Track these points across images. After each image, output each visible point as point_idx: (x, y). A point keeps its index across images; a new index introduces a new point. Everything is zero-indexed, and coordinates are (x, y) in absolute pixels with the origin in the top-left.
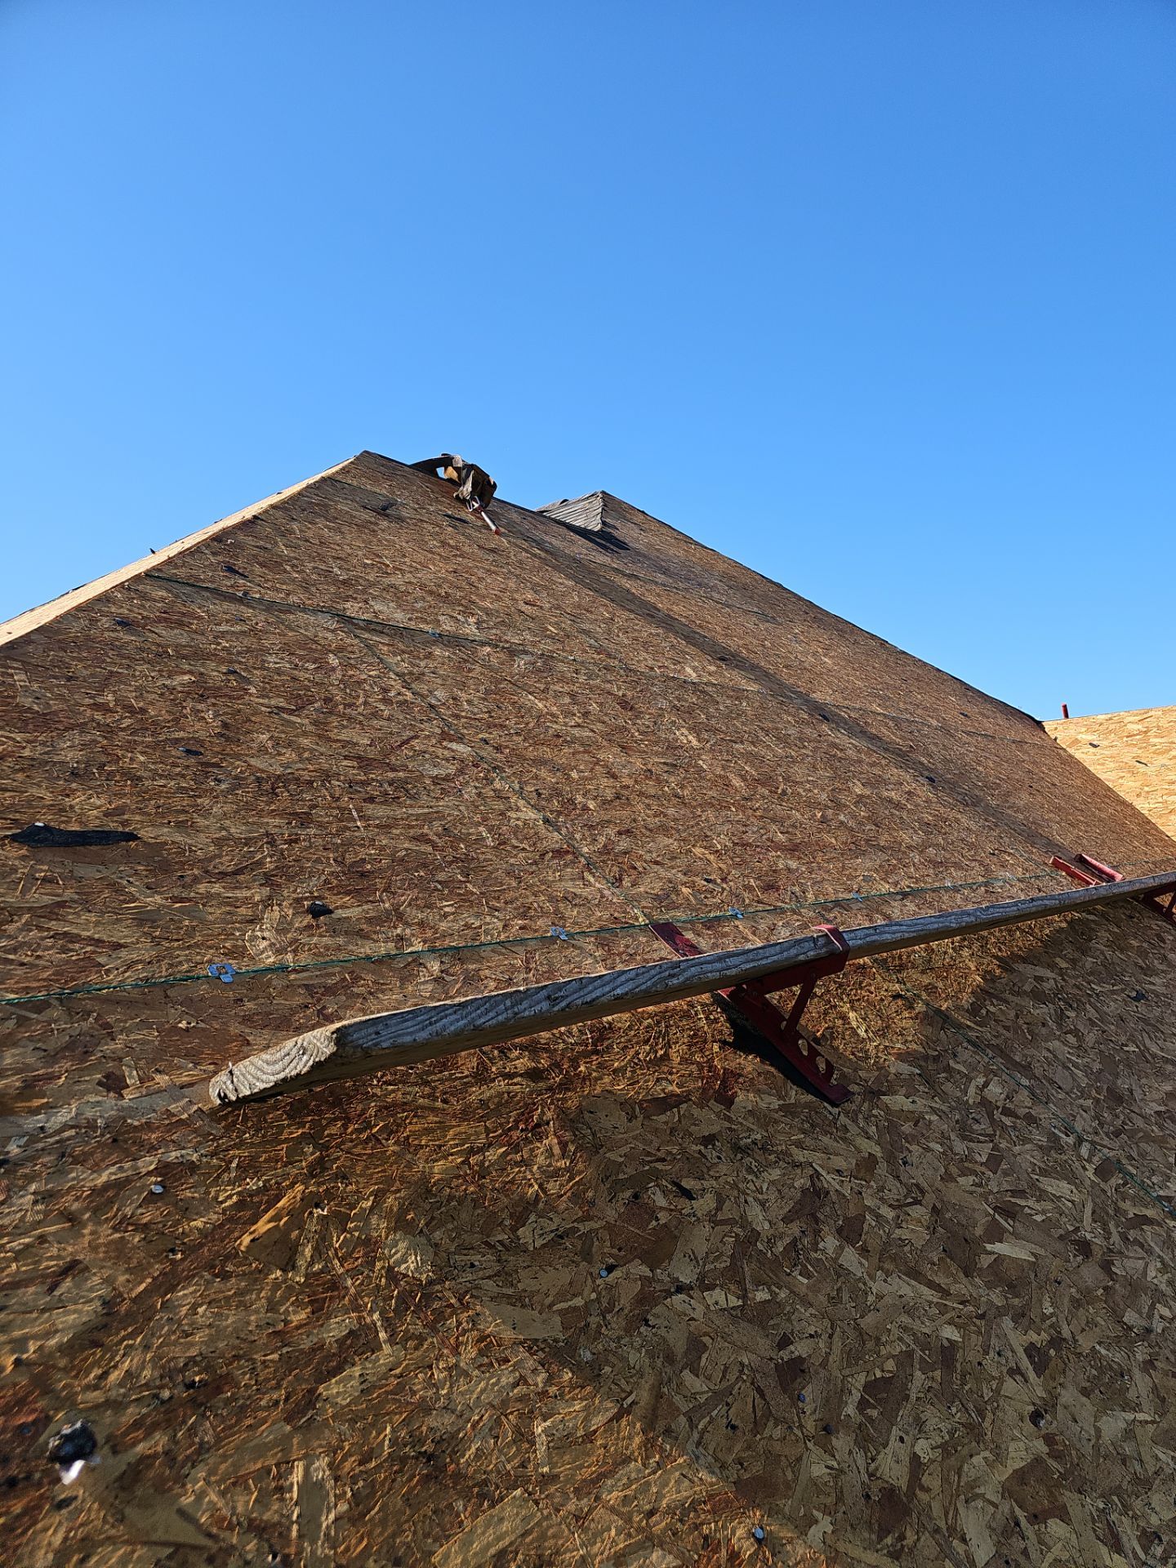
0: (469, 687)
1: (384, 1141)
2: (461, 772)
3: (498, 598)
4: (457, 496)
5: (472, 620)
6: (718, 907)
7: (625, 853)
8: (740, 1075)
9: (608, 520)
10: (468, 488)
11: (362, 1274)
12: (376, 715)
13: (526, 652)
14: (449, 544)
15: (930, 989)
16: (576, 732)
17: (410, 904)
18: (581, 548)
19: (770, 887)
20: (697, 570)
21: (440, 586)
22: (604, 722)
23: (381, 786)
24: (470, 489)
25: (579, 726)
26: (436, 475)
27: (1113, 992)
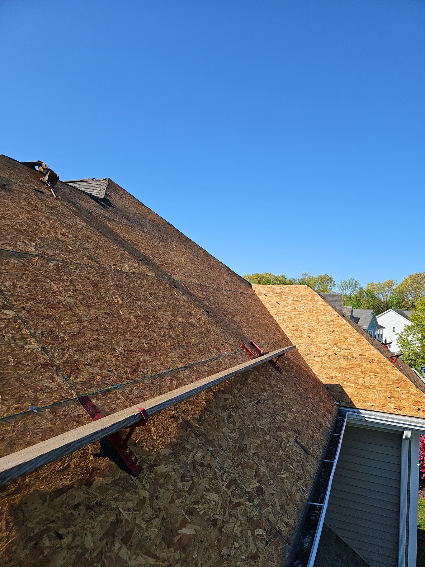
0: (23, 279)
2: (7, 326)
3: (49, 232)
4: (42, 180)
5: (33, 244)
6: (111, 384)
7: (76, 361)
8: (99, 469)
9: (108, 193)
13: (55, 260)
14: (32, 204)
15: (186, 411)
16: (68, 300)
18: (94, 206)
19: (135, 371)
20: (140, 217)
21: (22, 226)
22: (82, 294)
24: (47, 178)
25: (71, 296)
26: (35, 169)
27: (250, 402)
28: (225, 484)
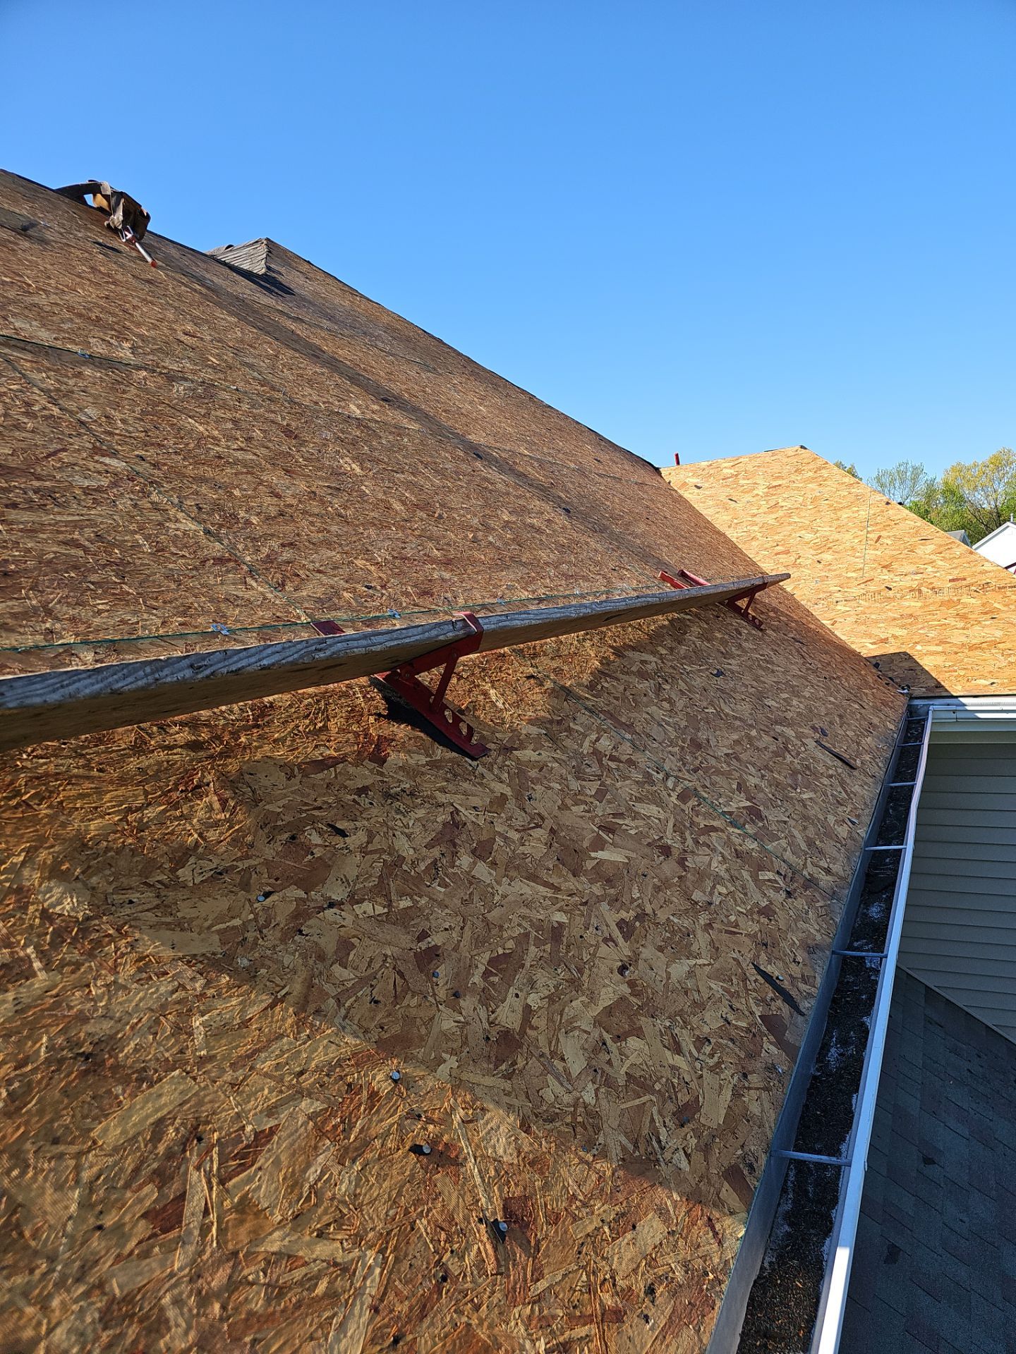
0: (123, 407)
1: (35, 807)
2: (115, 484)
3: (155, 327)
4: (109, 225)
5: (126, 345)
6: (378, 609)
7: (289, 563)
8: (393, 740)
9: (272, 266)
10: (118, 217)
11: (14, 917)
12: (18, 426)
13: (186, 379)
14: (100, 272)
15: (558, 671)
16: (239, 454)
17: (59, 602)
18: (245, 289)
19: (426, 593)
20: (363, 320)
21: (90, 310)
22: (267, 448)
23: (25, 493)
24: (121, 218)
25: (242, 449)
26: (85, 203)
27: (700, 671)
28: (674, 795)
